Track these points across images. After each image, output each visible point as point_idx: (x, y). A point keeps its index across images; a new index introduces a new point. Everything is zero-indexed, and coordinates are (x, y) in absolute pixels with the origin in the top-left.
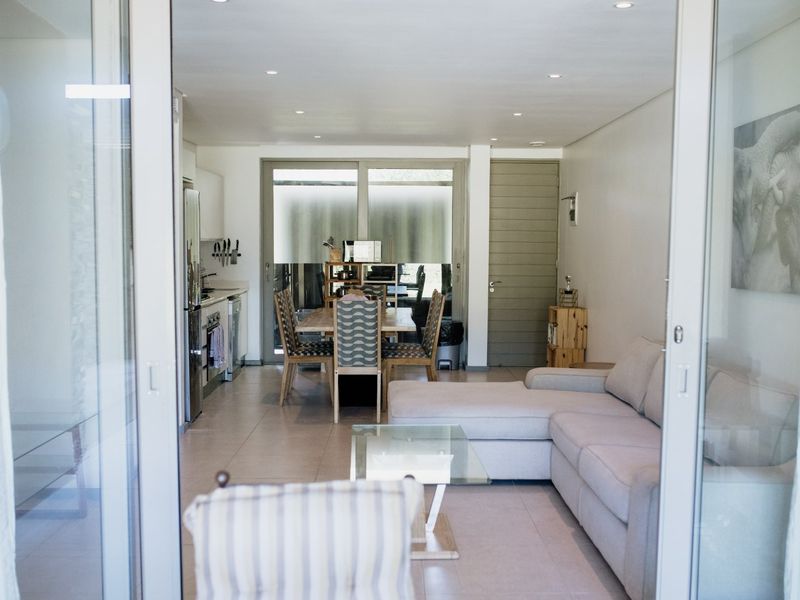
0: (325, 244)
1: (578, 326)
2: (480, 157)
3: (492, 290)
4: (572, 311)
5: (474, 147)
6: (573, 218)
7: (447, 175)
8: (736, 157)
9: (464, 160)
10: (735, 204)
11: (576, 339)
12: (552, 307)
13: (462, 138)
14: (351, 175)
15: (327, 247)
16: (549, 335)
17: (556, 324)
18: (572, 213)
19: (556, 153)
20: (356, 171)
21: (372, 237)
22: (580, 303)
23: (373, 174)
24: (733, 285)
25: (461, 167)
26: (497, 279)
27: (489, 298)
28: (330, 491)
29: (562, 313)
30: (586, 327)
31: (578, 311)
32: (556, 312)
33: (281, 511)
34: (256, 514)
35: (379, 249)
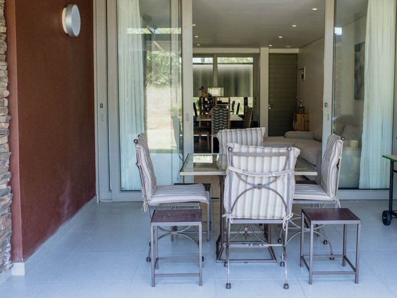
0: (200, 89)
1: (305, 121)
2: (265, 52)
3: (270, 108)
4: (303, 115)
5: (262, 49)
6: (303, 77)
7: (251, 60)
8: (355, 55)
9: (257, 54)
10: (355, 71)
11: (304, 126)
12: (295, 114)
13: (257, 45)
14: (209, 60)
15: (200, 91)
16: (294, 125)
17: (296, 121)
18: (303, 75)
19: (296, 51)
20: (212, 58)
21: (219, 86)
22: (306, 112)
23: (219, 60)
24: (355, 99)
25: (256, 57)
26: (272, 103)
27: (269, 112)
28: (246, 130)
29: (299, 116)
30: (308, 121)
31: (305, 115)
32: (296, 116)
33: (237, 134)
34: (232, 134)
35: (223, 91)
